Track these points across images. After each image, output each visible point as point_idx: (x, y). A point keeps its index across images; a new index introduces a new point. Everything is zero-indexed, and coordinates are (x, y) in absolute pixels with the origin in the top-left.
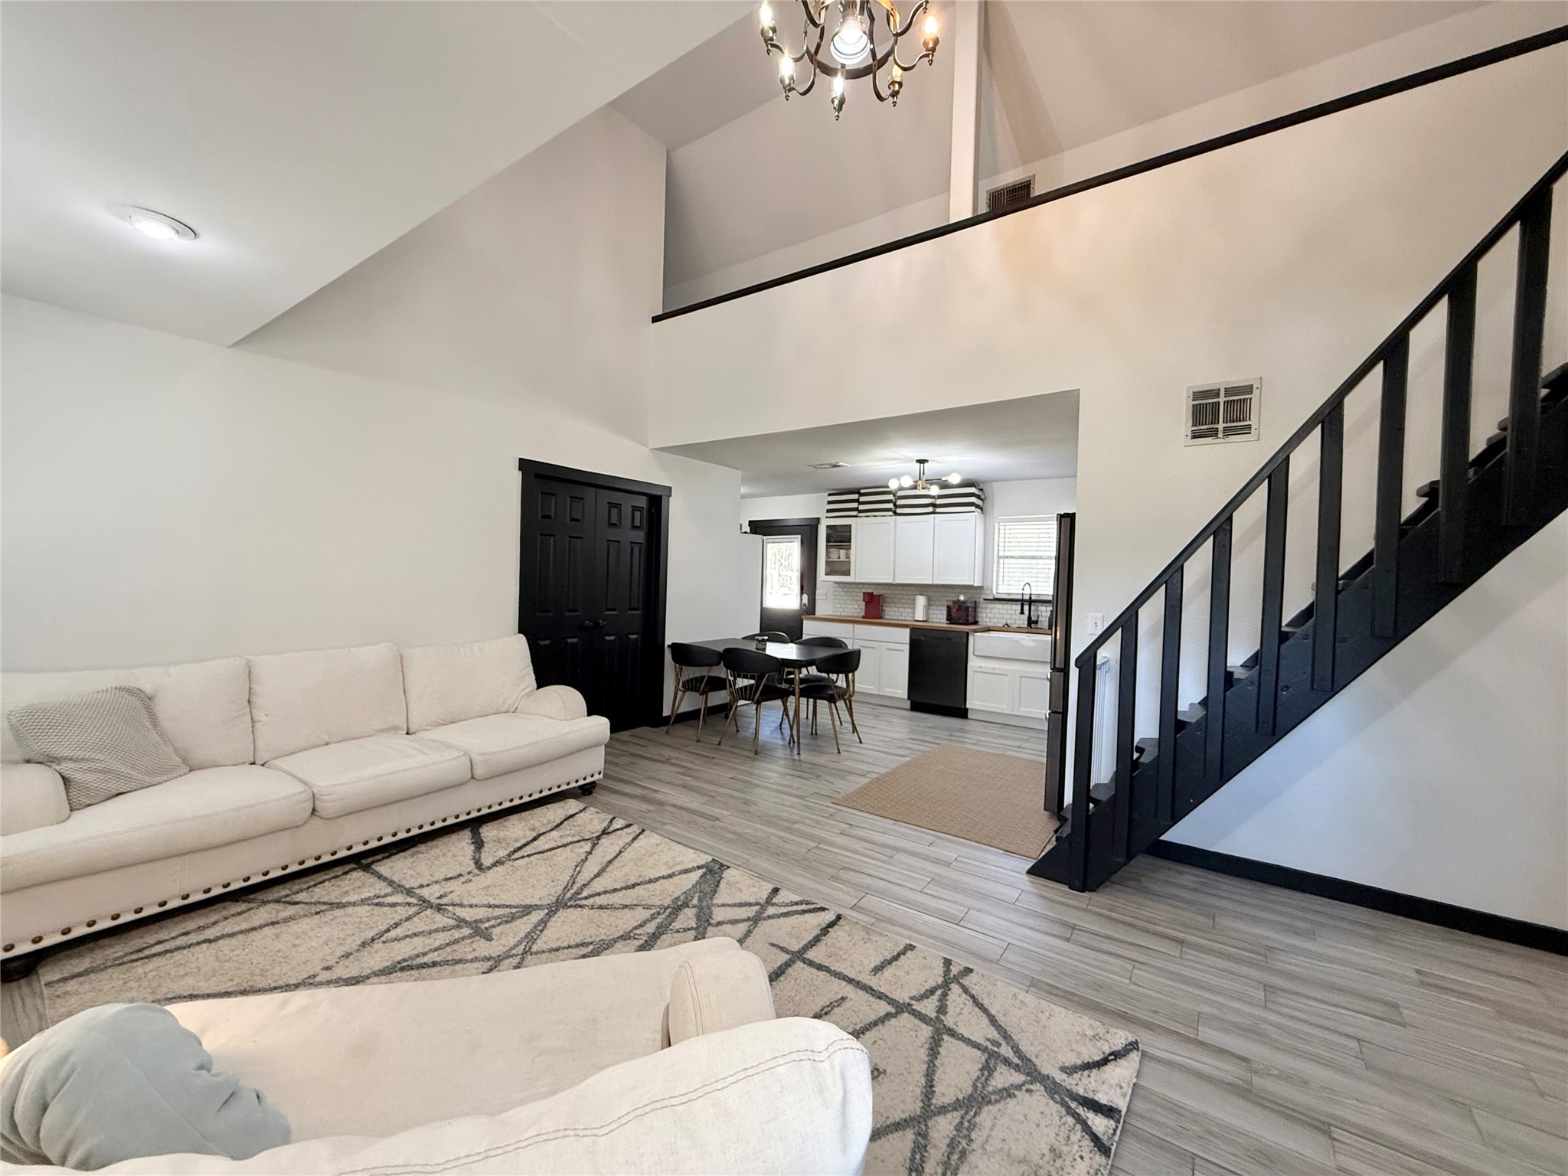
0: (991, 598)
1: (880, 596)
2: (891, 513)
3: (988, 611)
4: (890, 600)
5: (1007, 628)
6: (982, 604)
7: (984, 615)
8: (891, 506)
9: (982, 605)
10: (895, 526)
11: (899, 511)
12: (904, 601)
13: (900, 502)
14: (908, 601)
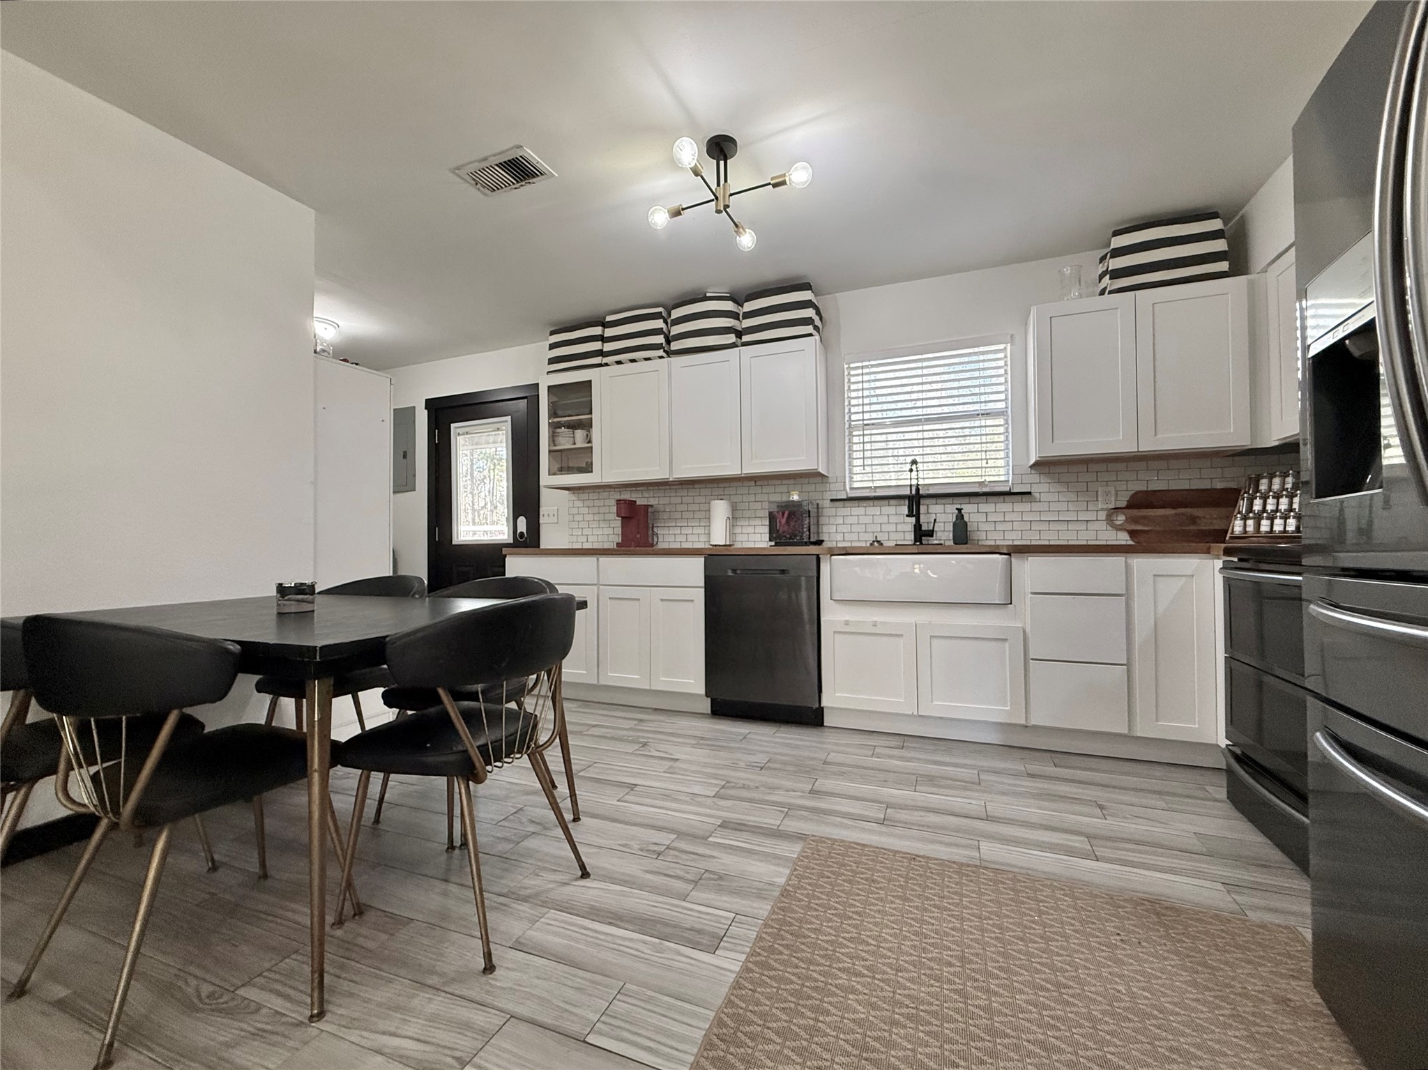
0: (844, 497)
1: (647, 506)
2: (661, 353)
3: (840, 520)
4: (665, 516)
5: (877, 548)
6: (828, 510)
7: (833, 529)
8: (660, 339)
9: (827, 512)
10: (670, 376)
11: (675, 346)
12: (690, 515)
13: (676, 330)
14: (698, 515)
